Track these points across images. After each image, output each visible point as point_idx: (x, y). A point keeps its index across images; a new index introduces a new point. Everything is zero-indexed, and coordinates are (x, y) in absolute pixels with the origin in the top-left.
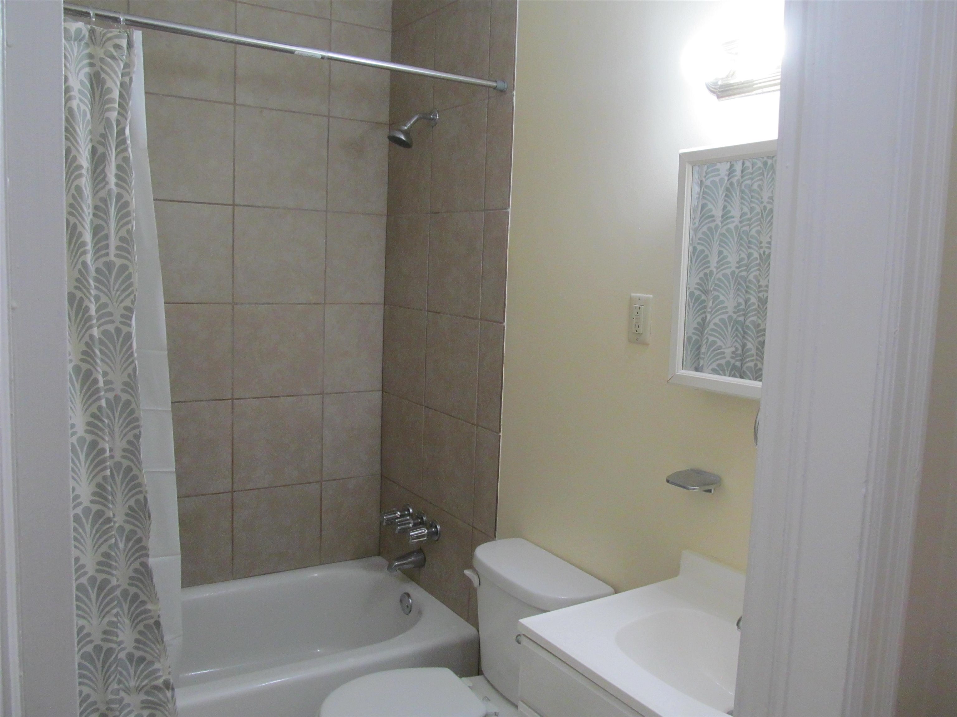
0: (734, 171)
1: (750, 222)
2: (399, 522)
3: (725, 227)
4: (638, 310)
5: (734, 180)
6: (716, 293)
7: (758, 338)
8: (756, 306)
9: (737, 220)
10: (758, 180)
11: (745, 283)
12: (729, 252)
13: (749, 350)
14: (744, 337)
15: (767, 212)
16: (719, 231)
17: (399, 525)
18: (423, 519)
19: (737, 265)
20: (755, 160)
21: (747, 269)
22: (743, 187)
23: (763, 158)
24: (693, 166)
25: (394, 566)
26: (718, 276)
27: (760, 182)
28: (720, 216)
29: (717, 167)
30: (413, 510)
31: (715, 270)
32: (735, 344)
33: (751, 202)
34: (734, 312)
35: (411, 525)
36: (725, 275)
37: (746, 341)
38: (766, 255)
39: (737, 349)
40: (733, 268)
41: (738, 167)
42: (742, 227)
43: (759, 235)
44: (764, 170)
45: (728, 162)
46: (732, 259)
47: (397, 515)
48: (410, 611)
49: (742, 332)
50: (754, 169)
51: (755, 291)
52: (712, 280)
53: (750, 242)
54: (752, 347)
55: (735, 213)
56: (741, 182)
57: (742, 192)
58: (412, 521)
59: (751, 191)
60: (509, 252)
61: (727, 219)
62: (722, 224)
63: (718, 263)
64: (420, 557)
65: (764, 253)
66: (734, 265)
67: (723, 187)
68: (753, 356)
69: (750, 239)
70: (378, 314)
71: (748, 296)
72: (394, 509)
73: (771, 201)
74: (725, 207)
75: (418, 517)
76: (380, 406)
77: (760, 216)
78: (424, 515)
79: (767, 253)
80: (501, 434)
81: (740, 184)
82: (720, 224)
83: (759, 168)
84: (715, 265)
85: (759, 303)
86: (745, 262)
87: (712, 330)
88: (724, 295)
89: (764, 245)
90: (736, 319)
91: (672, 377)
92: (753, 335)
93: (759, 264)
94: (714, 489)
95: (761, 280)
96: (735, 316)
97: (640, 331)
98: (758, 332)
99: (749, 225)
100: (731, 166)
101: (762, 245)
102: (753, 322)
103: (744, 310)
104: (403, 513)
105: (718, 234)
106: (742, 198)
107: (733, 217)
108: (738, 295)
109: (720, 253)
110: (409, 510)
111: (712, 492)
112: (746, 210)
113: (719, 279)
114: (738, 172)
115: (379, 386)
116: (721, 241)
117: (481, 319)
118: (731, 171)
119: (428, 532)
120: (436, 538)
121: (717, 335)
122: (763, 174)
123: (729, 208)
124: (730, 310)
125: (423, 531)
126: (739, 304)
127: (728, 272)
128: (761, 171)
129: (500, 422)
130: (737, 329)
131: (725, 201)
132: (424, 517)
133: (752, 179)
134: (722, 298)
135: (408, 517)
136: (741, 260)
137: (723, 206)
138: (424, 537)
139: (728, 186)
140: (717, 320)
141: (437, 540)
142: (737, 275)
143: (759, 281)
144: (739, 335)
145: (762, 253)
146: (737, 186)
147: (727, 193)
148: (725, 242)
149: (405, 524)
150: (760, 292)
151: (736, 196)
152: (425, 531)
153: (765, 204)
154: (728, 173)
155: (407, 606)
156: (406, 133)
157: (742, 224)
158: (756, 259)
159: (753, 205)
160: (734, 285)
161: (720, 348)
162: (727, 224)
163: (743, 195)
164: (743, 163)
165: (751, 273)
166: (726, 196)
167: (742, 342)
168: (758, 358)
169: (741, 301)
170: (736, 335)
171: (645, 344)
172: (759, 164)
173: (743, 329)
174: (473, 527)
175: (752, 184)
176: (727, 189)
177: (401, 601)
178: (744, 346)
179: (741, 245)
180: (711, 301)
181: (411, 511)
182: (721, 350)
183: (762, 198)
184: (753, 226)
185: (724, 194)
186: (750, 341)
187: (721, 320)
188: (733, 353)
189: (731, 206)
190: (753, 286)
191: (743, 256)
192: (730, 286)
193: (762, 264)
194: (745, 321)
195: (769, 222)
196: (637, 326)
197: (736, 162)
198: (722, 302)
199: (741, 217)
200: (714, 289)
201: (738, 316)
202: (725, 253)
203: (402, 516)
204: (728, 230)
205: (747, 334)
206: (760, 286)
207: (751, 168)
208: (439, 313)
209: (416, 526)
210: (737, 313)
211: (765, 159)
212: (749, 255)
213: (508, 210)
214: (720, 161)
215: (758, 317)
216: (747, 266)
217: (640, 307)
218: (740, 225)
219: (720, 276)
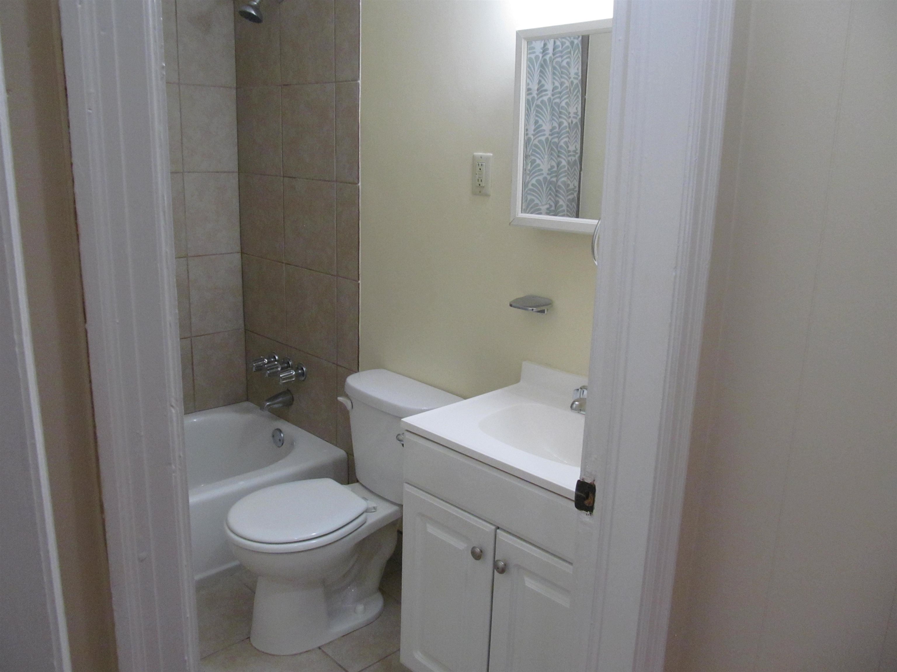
0: (548, 49)
1: (560, 95)
2: (268, 367)
3: (541, 99)
4: (480, 167)
5: (547, 57)
6: (533, 158)
7: (568, 196)
8: (566, 168)
9: (549, 93)
10: (567, 58)
11: (557, 147)
12: (543, 121)
13: (562, 206)
14: (556, 196)
15: (573, 86)
16: (535, 103)
17: (268, 370)
18: (289, 363)
19: (551, 133)
20: (564, 40)
21: (558, 136)
22: (554, 63)
23: (570, 37)
24: (528, 42)
25: (266, 405)
26: (534, 143)
27: (568, 60)
28: (536, 89)
29: (532, 46)
30: (278, 357)
31: (532, 137)
32: (549, 202)
33: (561, 77)
34: (548, 174)
35: (279, 369)
36: (540, 141)
37: (557, 199)
38: (573, 124)
39: (551, 206)
40: (547, 135)
41: (550, 46)
42: (554, 99)
43: (568, 107)
44: (571, 49)
45: (542, 40)
46: (546, 127)
47: (265, 362)
48: (282, 444)
49: (554, 191)
50: (564, 47)
51: (565, 155)
52: (530, 146)
53: (561, 113)
54: (564, 204)
55: (549, 86)
56: (552, 60)
57: (554, 68)
58: (280, 366)
59: (561, 67)
60: (361, 120)
61: (542, 91)
62: (537, 96)
63: (534, 130)
64: (287, 397)
65: (572, 122)
66: (547, 133)
67: (538, 64)
68: (564, 211)
69: (561, 110)
70: (233, 181)
71: (560, 159)
72: (262, 357)
73: (576, 76)
74: (540, 82)
75: (284, 363)
76: (240, 266)
77: (568, 90)
78: (289, 360)
79: (574, 123)
80: (360, 282)
81: (551, 61)
82: (536, 96)
83: (568, 47)
84: (533, 132)
85: (569, 166)
86: (557, 130)
87: (530, 190)
88: (539, 159)
89: (572, 115)
90: (549, 180)
91: (514, 219)
92: (563, 193)
93: (568, 132)
94: (547, 310)
95: (570, 146)
96: (549, 177)
97: (483, 184)
98: (568, 191)
99: (560, 98)
100: (545, 45)
101: (570, 115)
102: (564, 183)
103: (556, 172)
104: (270, 360)
105: (534, 105)
106: (554, 74)
107: (546, 90)
108: (552, 159)
109: (536, 122)
110: (275, 357)
111: (545, 313)
112: (557, 84)
113: (536, 146)
114: (550, 51)
115: (238, 249)
116: (537, 112)
117: (336, 181)
118: (545, 50)
119: (296, 374)
120: (303, 379)
121: (535, 194)
122: (570, 52)
123: (543, 82)
124: (545, 172)
125: (292, 372)
126: (552, 167)
127: (543, 138)
128: (569, 50)
129: (358, 272)
130: (550, 189)
131: (540, 76)
132: (290, 361)
133: (562, 57)
134: (538, 161)
135: (276, 363)
136: (554, 128)
137: (538, 80)
138: (293, 378)
139: (542, 63)
140: (534, 181)
141: (304, 380)
142: (551, 142)
143: (568, 147)
144: (552, 194)
145: (570, 122)
146: (550, 62)
147: (542, 69)
148: (540, 113)
149: (273, 369)
150: (569, 156)
151: (549, 71)
152: (293, 372)
153: (572, 79)
154: (542, 51)
155: (280, 440)
156: (255, 8)
157: (554, 97)
158: (566, 127)
159: (563, 80)
160: (548, 150)
161: (537, 205)
162: (541, 96)
163: (554, 71)
164: (555, 43)
165: (562, 139)
166: (541, 71)
167: (554, 199)
168: (569, 214)
169: (554, 164)
170: (550, 194)
171: (487, 195)
172: (568, 44)
173: (555, 188)
174: (337, 365)
175: (562, 61)
176: (542, 66)
177: (273, 436)
178: (556, 203)
179: (553, 115)
180: (530, 164)
181: (277, 358)
182: (539, 207)
183: (570, 74)
184: (563, 98)
185: (539, 71)
186: (561, 199)
187: (538, 181)
188: (548, 209)
189: (545, 80)
190: (563, 151)
191: (556, 124)
192: (545, 151)
193: (570, 131)
194: (557, 181)
195: (575, 95)
196: (480, 180)
197: (548, 40)
198: (539, 165)
199: (553, 91)
200: (532, 155)
201: (551, 178)
202: (540, 122)
203: (268, 362)
204: (542, 102)
205: (560, 193)
206: (569, 151)
207: (561, 46)
208: (295, 178)
209: (284, 369)
210: (551, 174)
211: (572, 39)
212: (560, 124)
213: (359, 82)
214: (537, 39)
215: (568, 178)
216: (558, 133)
217: (482, 164)
218: (552, 98)
219: (536, 142)
